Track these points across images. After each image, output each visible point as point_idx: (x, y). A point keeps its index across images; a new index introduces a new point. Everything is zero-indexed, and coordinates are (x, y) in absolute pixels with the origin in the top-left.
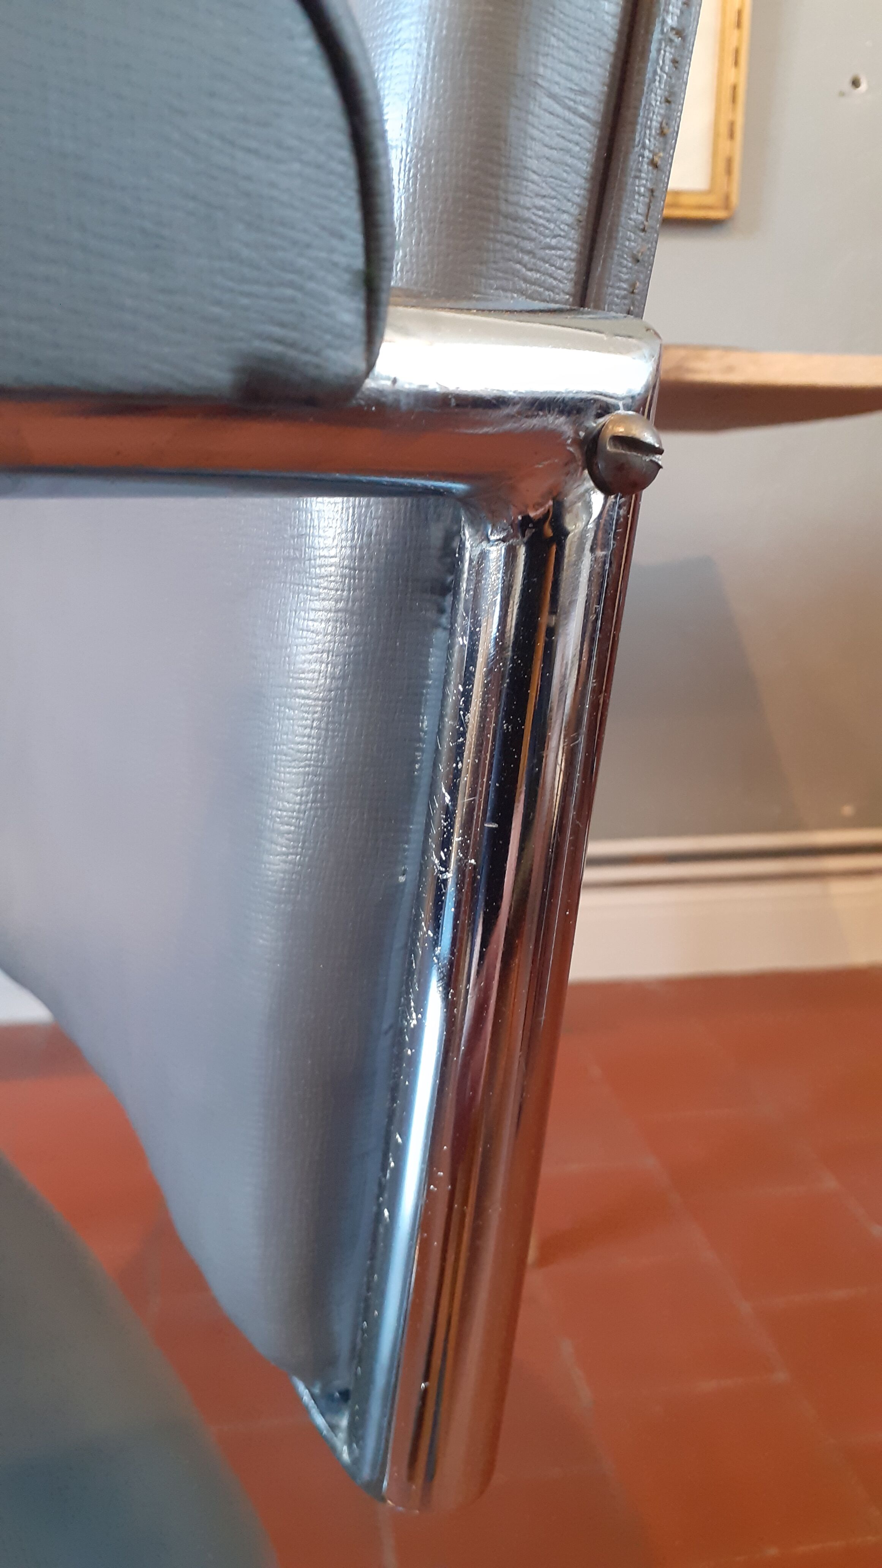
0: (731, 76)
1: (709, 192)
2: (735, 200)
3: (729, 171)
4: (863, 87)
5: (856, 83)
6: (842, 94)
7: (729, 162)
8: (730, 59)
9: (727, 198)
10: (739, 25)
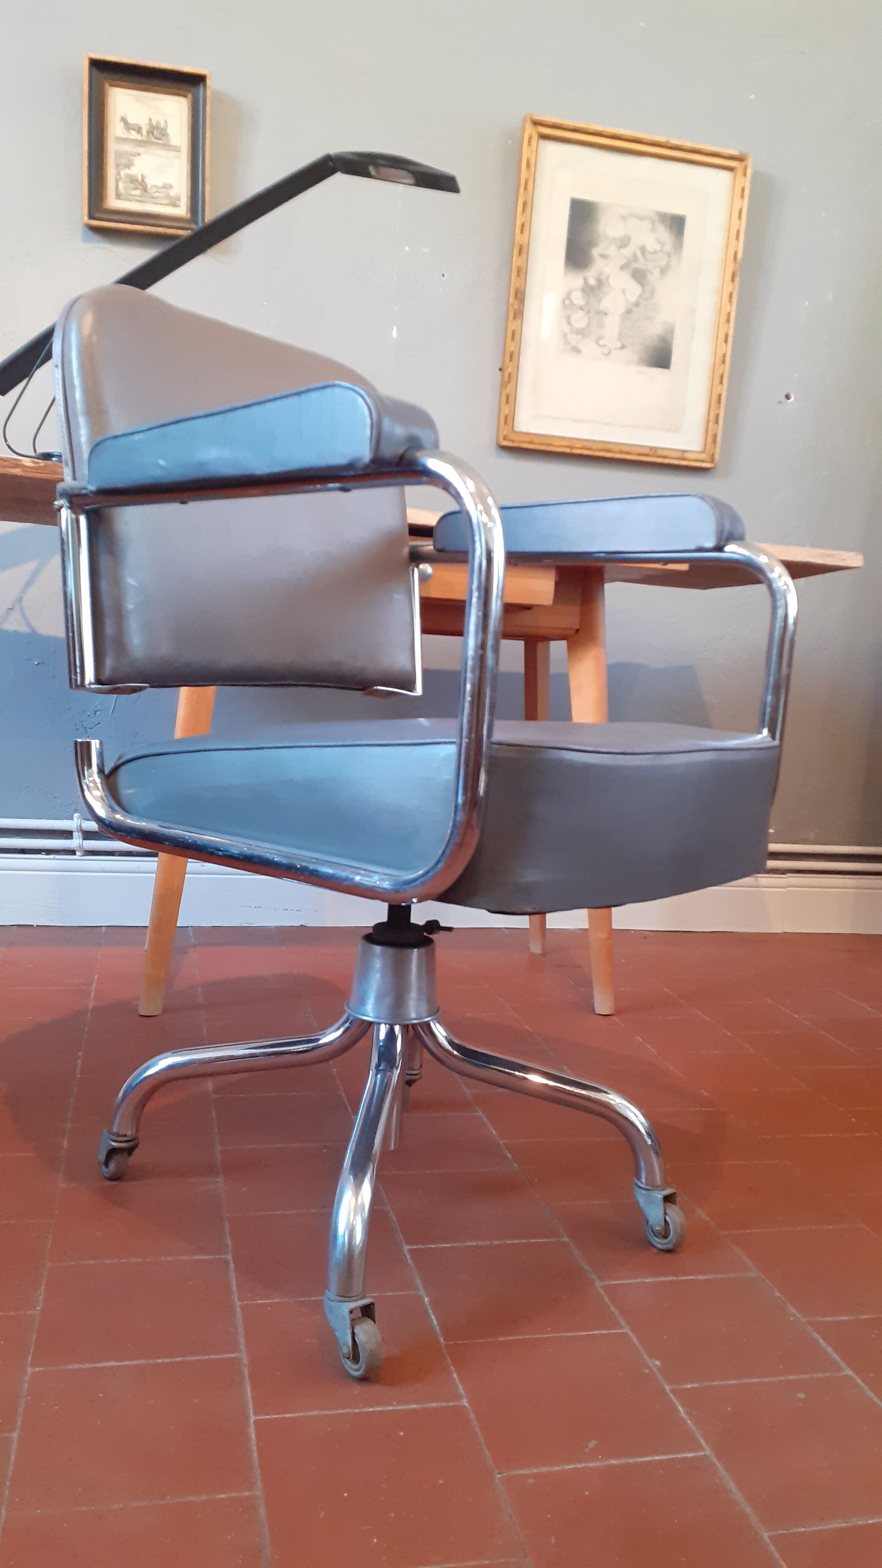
0: (718, 389)
1: (703, 452)
2: (717, 457)
3: (714, 441)
4: (792, 399)
5: (788, 397)
6: (780, 402)
7: (715, 437)
8: (717, 380)
9: (713, 455)
10: (724, 362)
